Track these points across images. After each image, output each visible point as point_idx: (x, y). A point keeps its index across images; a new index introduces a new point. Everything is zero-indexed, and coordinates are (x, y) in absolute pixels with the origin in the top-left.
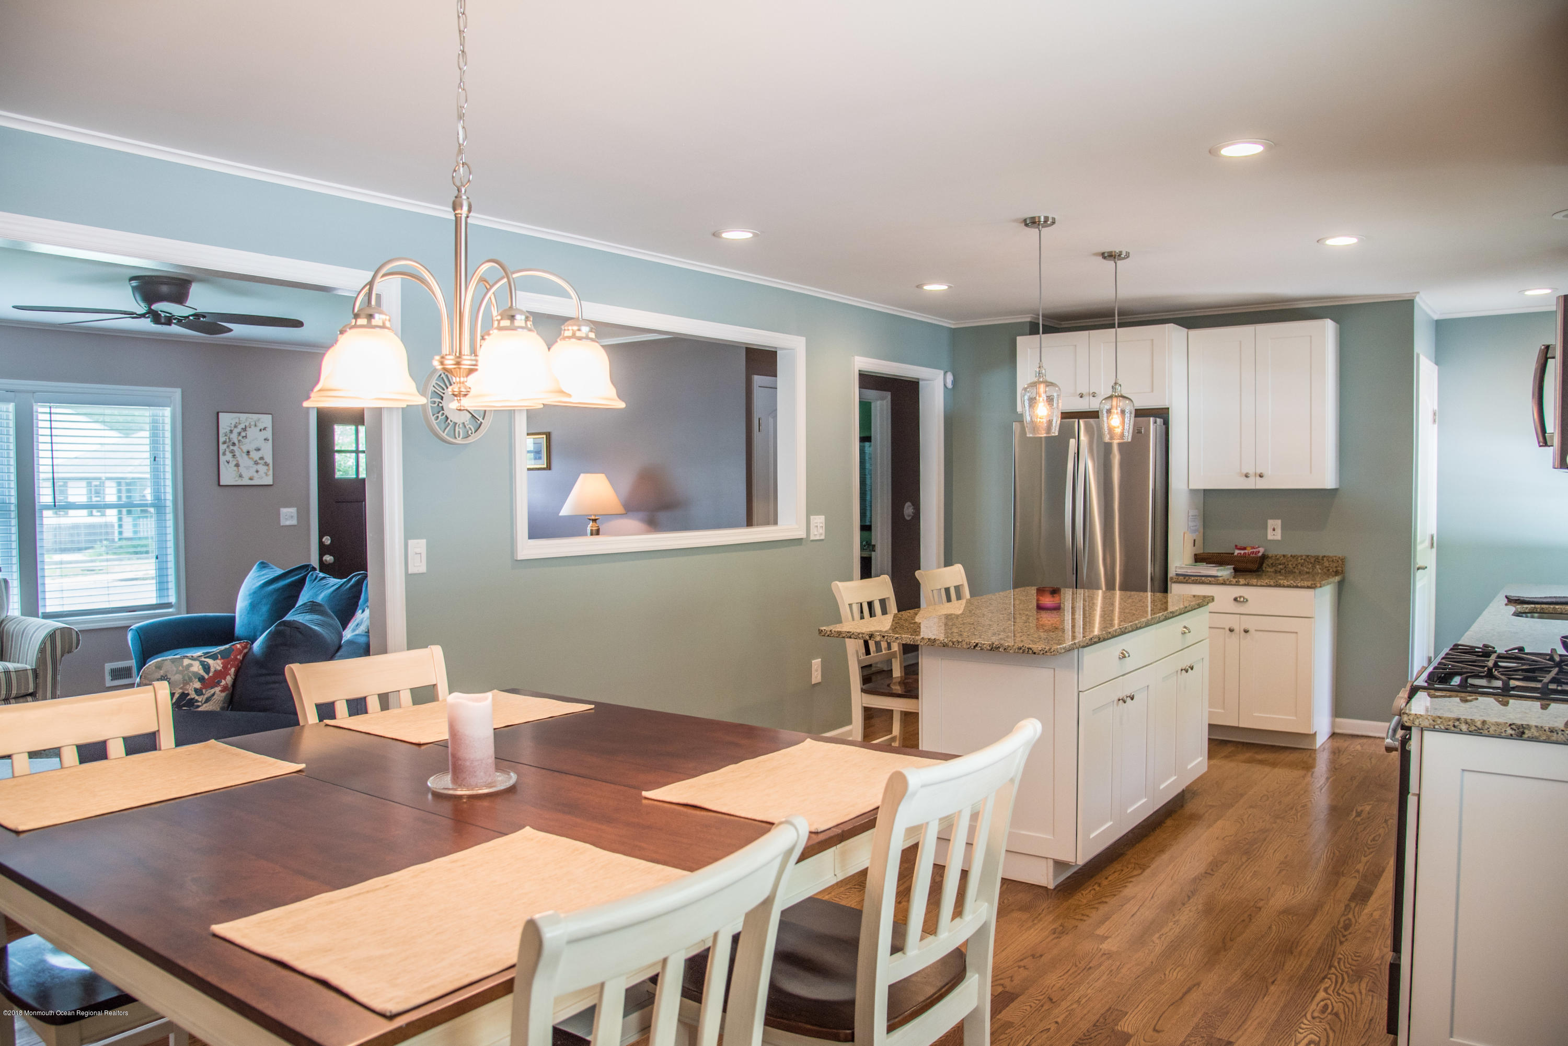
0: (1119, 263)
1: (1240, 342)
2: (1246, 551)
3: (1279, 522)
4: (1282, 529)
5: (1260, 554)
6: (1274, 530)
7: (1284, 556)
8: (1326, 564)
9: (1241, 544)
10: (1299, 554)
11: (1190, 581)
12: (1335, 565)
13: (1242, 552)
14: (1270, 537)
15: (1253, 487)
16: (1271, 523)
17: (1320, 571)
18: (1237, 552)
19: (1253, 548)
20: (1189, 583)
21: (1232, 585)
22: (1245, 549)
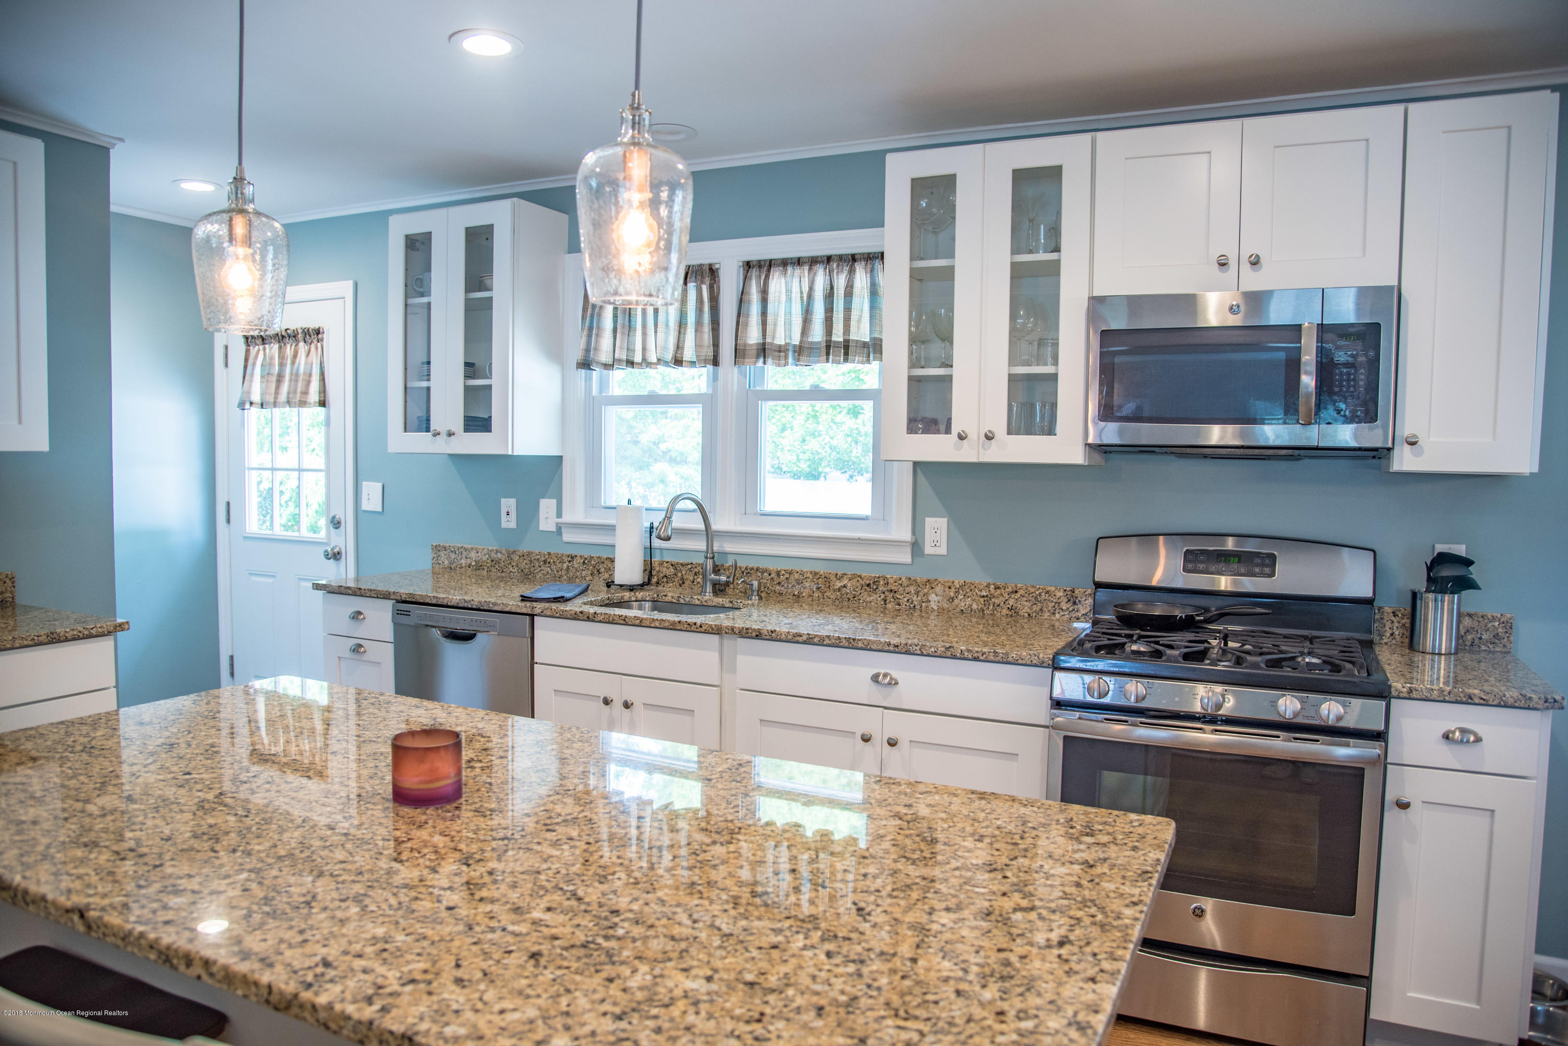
12: (1, 589)
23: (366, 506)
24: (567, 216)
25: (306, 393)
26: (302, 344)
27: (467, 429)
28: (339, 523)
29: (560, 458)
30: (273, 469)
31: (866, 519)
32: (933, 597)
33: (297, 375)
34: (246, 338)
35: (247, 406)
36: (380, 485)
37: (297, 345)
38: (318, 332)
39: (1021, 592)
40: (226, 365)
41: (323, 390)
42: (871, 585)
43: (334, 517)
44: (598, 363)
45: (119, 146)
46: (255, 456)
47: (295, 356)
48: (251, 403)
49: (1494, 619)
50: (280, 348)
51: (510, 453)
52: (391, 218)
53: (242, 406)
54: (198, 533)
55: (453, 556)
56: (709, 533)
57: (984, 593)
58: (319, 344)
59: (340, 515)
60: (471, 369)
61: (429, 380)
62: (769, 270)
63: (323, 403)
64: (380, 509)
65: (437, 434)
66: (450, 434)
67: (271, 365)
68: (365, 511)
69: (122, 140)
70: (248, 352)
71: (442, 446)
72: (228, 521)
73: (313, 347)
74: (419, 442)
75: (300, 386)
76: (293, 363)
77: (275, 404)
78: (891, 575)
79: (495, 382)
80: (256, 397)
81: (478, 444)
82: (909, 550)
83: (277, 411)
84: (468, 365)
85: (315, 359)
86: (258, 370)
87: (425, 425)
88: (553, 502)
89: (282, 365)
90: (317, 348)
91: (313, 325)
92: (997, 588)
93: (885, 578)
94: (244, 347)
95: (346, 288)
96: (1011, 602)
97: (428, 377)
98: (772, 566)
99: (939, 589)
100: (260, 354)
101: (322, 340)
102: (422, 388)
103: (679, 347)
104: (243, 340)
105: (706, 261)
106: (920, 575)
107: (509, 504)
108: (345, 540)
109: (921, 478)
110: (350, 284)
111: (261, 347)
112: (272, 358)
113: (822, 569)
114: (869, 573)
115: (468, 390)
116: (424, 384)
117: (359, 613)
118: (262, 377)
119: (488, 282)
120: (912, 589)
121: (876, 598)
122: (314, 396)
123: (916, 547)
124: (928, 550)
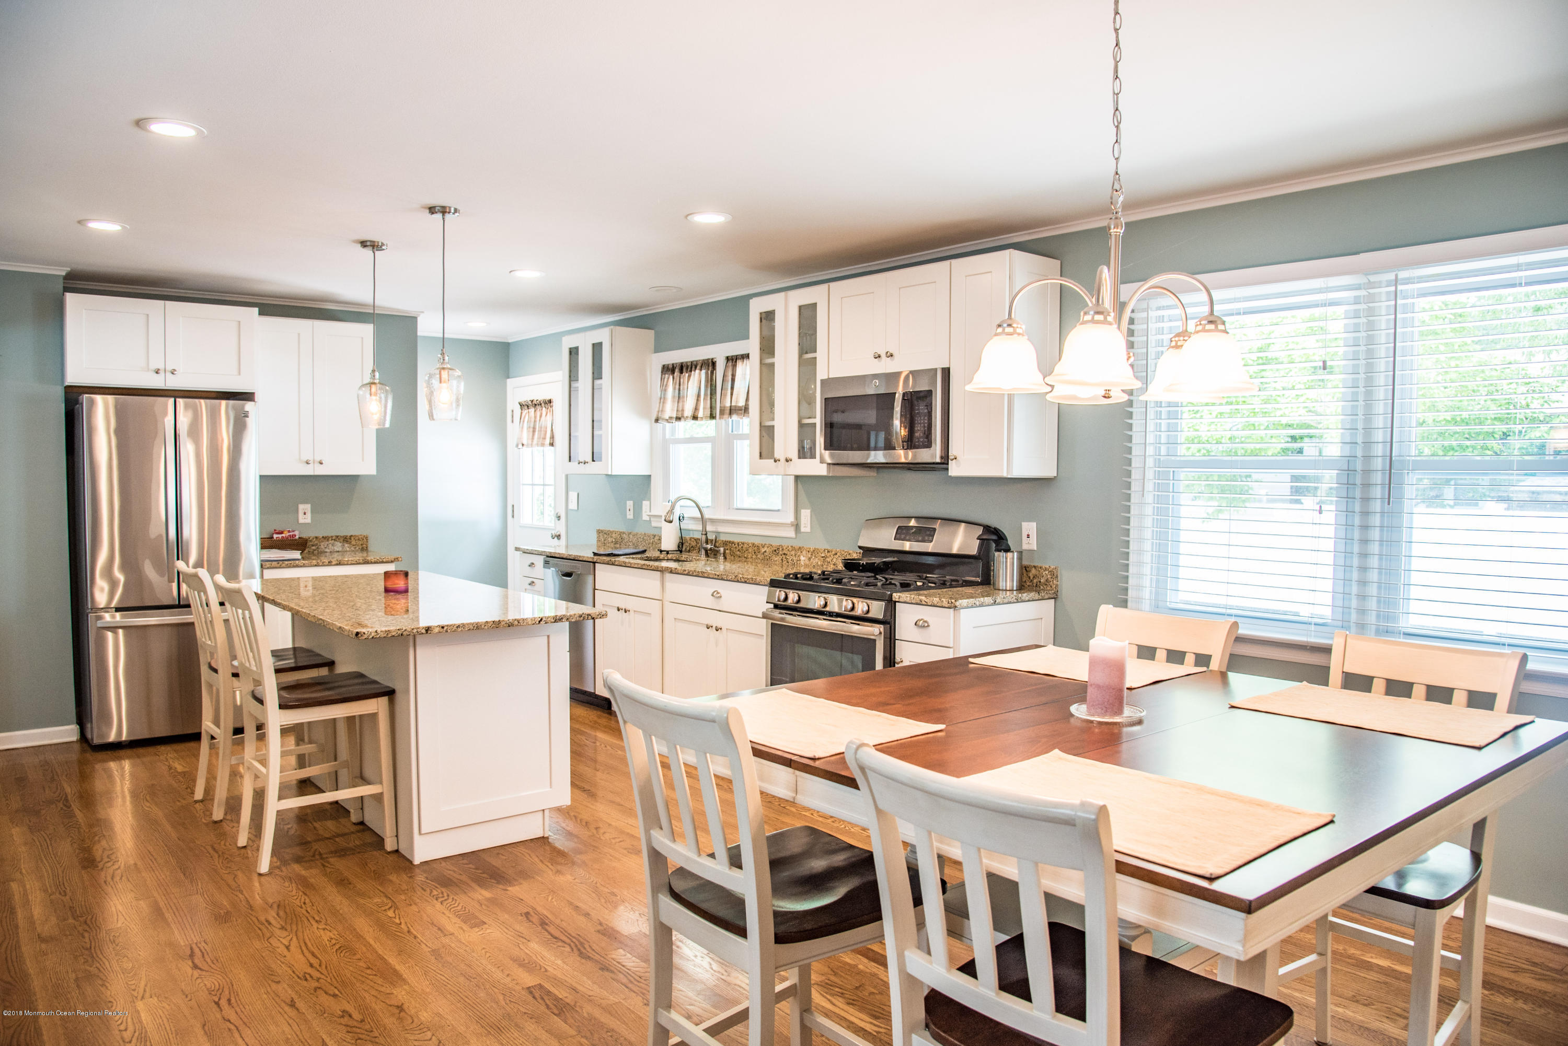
0: (377, 253)
1: (299, 334)
2: (283, 535)
3: (309, 506)
4: (312, 512)
5: (297, 537)
6: (305, 514)
7: (316, 538)
8: (353, 542)
9: (279, 529)
10: (330, 535)
11: (284, 565)
12: (361, 543)
13: (280, 536)
14: (301, 521)
15: (312, 474)
16: (302, 507)
17: (348, 549)
18: (275, 536)
19: (289, 532)
20: (284, 568)
21: (324, 565)
22: (282, 533)
23: (570, 506)
24: (653, 331)
25: (545, 438)
26: (544, 409)
27: (593, 460)
28: (558, 517)
29: (650, 476)
30: (533, 485)
31: (778, 510)
32: (802, 558)
33: (542, 427)
34: (521, 406)
35: (520, 446)
36: (576, 494)
37: (541, 410)
38: (550, 401)
39: (839, 554)
40: (512, 421)
41: (552, 437)
42: (776, 551)
43: (556, 514)
44: (663, 419)
45: (422, 315)
46: (525, 477)
47: (541, 416)
48: (523, 445)
49: (1046, 569)
50: (534, 411)
51: (611, 473)
52: (564, 338)
53: (518, 448)
54: (496, 523)
55: (605, 536)
56: (703, 520)
57: (823, 555)
58: (551, 409)
59: (558, 512)
60: (595, 425)
62: (736, 362)
63: (552, 444)
64: (576, 508)
65: (580, 463)
66: (586, 463)
67: (531, 421)
68: (571, 510)
69: (423, 312)
70: (521, 415)
71: (583, 470)
72: (513, 517)
73: (548, 410)
75: (542, 434)
76: (540, 420)
77: (532, 445)
78: (785, 544)
79: (603, 432)
80: (524, 440)
81: (597, 468)
82: (793, 529)
83: (533, 449)
84: (593, 421)
85: (549, 417)
86: (525, 424)
87: (577, 458)
88: (648, 502)
89: (535, 421)
90: (550, 411)
91: (548, 398)
92: (828, 552)
93: (782, 546)
94: (519, 411)
95: (558, 375)
96: (834, 560)
98: (736, 539)
99: (804, 552)
100: (526, 414)
101: (552, 406)
102: (576, 437)
103: (696, 409)
104: (519, 407)
105: (710, 357)
106: (797, 544)
107: (630, 504)
108: (561, 528)
109: (800, 486)
110: (558, 373)
111: (527, 410)
112: (531, 417)
113: (757, 541)
114: (776, 543)
115: (594, 436)
116: (576, 434)
117: (533, 564)
118: (527, 428)
120: (793, 553)
121: (778, 558)
122: (548, 441)
123: (797, 526)
124: (803, 529)
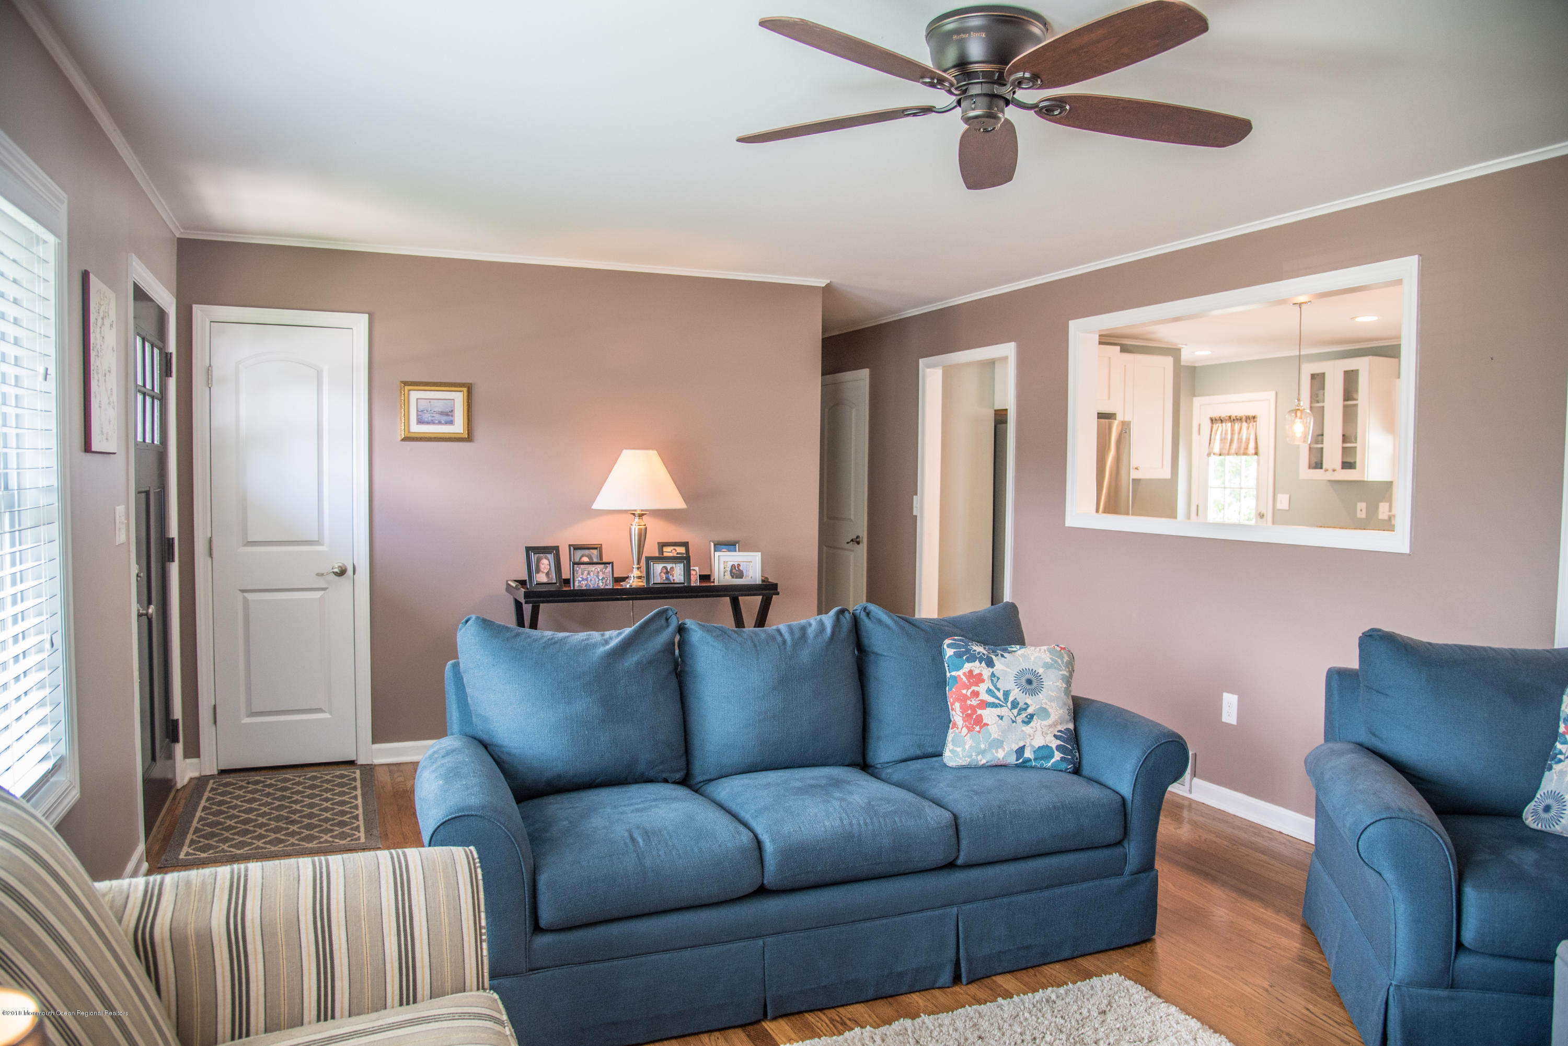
23: (1279, 506)
25: (1246, 448)
26: (1244, 423)
27: (1343, 468)
28: (1263, 515)
29: (1391, 483)
30: (1224, 488)
33: (1242, 439)
34: (1212, 420)
35: (1211, 455)
36: (1287, 496)
37: (1241, 424)
38: (1254, 417)
40: (1199, 434)
41: (1256, 448)
43: (1260, 513)
45: (1185, 347)
46: (1213, 481)
47: (1241, 429)
48: (1214, 454)
50: (1232, 425)
51: (1366, 480)
52: (1304, 365)
53: (1209, 455)
58: (1254, 424)
59: (1264, 511)
60: (1345, 439)
61: (1322, 444)
63: (1256, 454)
64: (1287, 508)
65: (1326, 470)
66: (1334, 470)
67: (1226, 434)
68: (1279, 510)
69: (1186, 345)
70: (1212, 428)
71: (1330, 476)
72: (1197, 515)
73: (1251, 425)
74: (1317, 474)
75: (1243, 445)
76: (1239, 433)
77: (1228, 454)
79: (1358, 445)
80: (1217, 449)
81: (1349, 475)
83: (1228, 458)
84: (1344, 436)
85: (1252, 431)
86: (1218, 437)
87: (1318, 465)
89: (1232, 434)
90: (1253, 425)
91: (1251, 414)
94: (1210, 425)
95: (1272, 395)
97: (1322, 442)
100: (1220, 428)
101: (1256, 421)
102: (1319, 448)
104: (1209, 421)
107: (1361, 506)
110: (1273, 393)
111: (1220, 425)
112: (1226, 431)
115: (1344, 448)
116: (1320, 446)
118: (1221, 440)
119: (1355, 396)
122: (1251, 450)
